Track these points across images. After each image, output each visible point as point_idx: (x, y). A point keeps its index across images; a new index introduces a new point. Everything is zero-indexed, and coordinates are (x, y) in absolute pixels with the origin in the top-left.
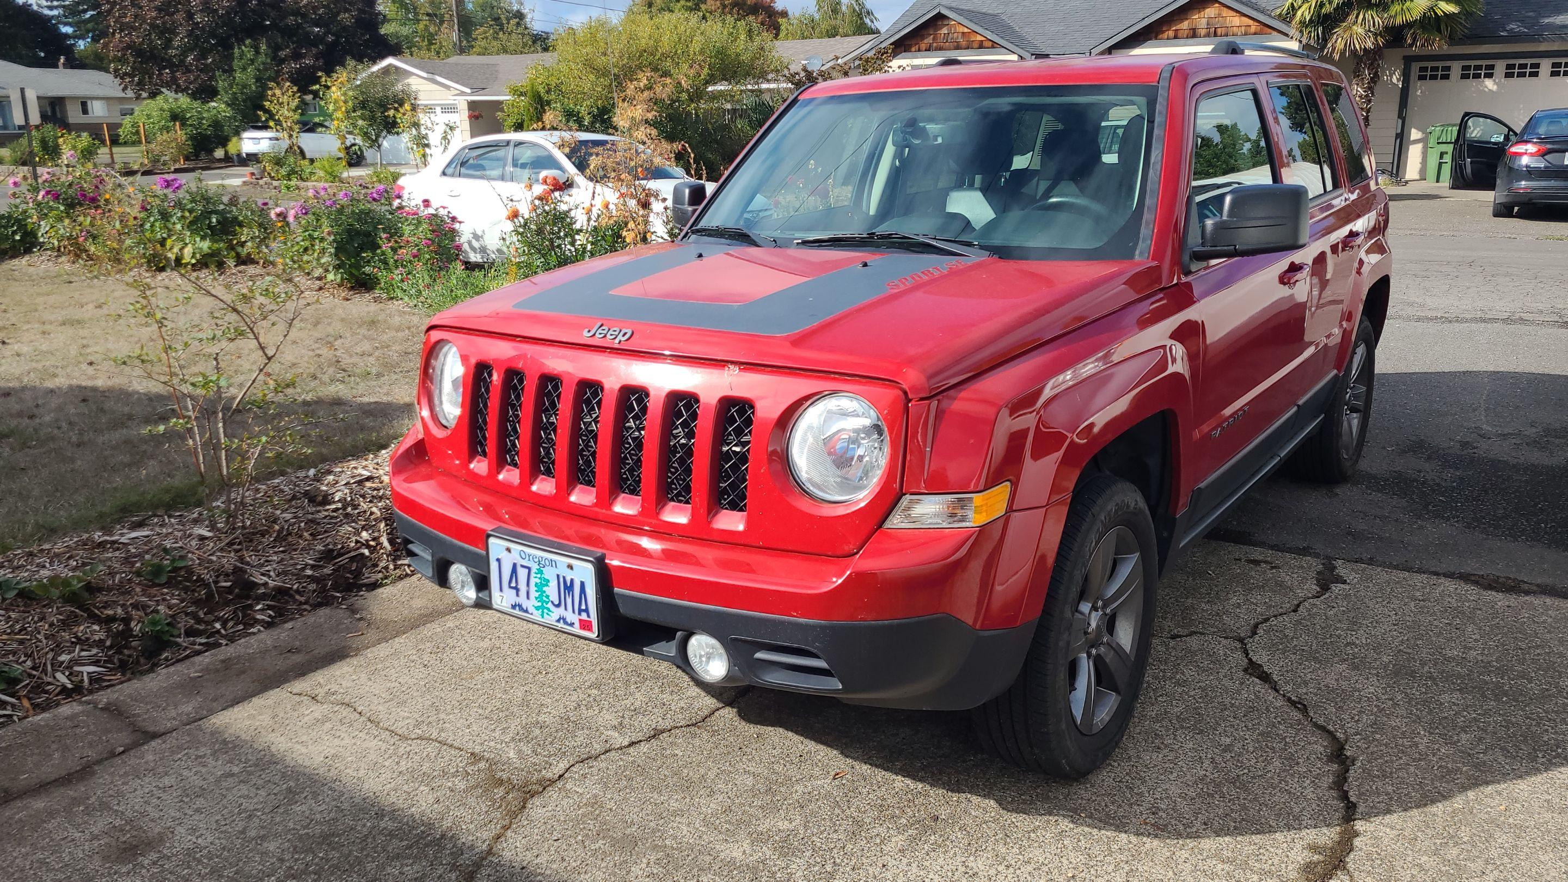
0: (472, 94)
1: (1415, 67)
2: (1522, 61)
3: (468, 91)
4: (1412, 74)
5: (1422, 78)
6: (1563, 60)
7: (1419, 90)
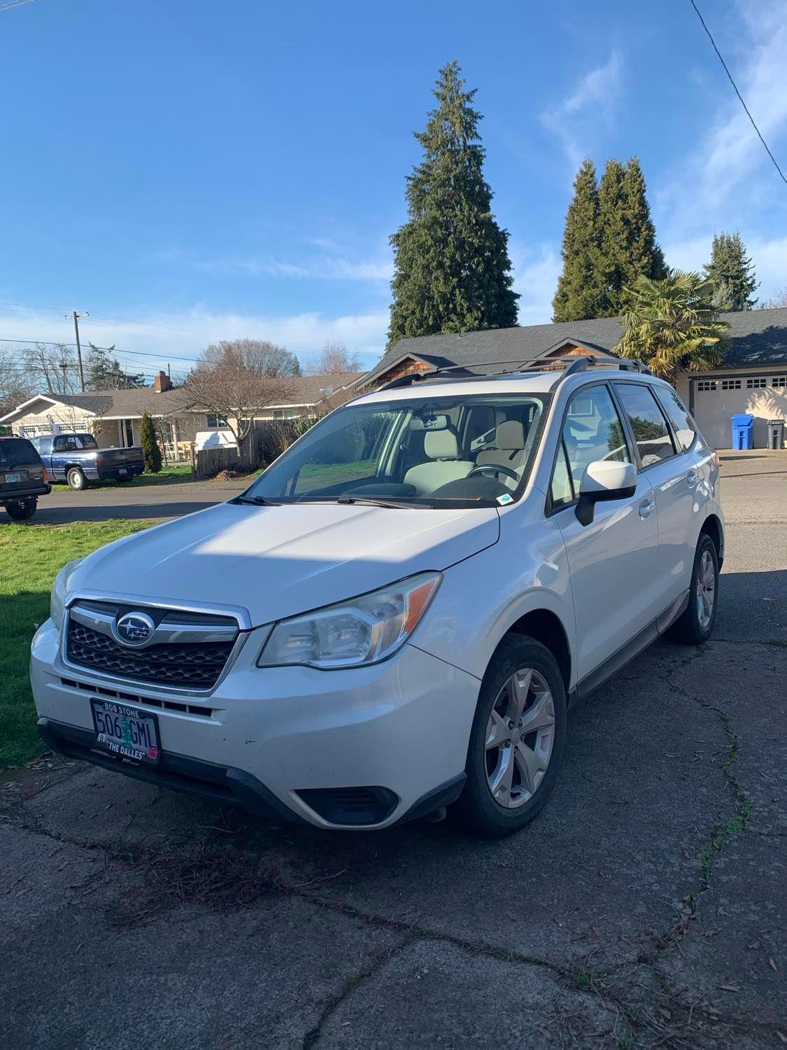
0: (97, 416)
1: (696, 383)
2: (757, 378)
3: (94, 414)
4: (695, 388)
5: (700, 389)
6: (785, 377)
7: (699, 395)
